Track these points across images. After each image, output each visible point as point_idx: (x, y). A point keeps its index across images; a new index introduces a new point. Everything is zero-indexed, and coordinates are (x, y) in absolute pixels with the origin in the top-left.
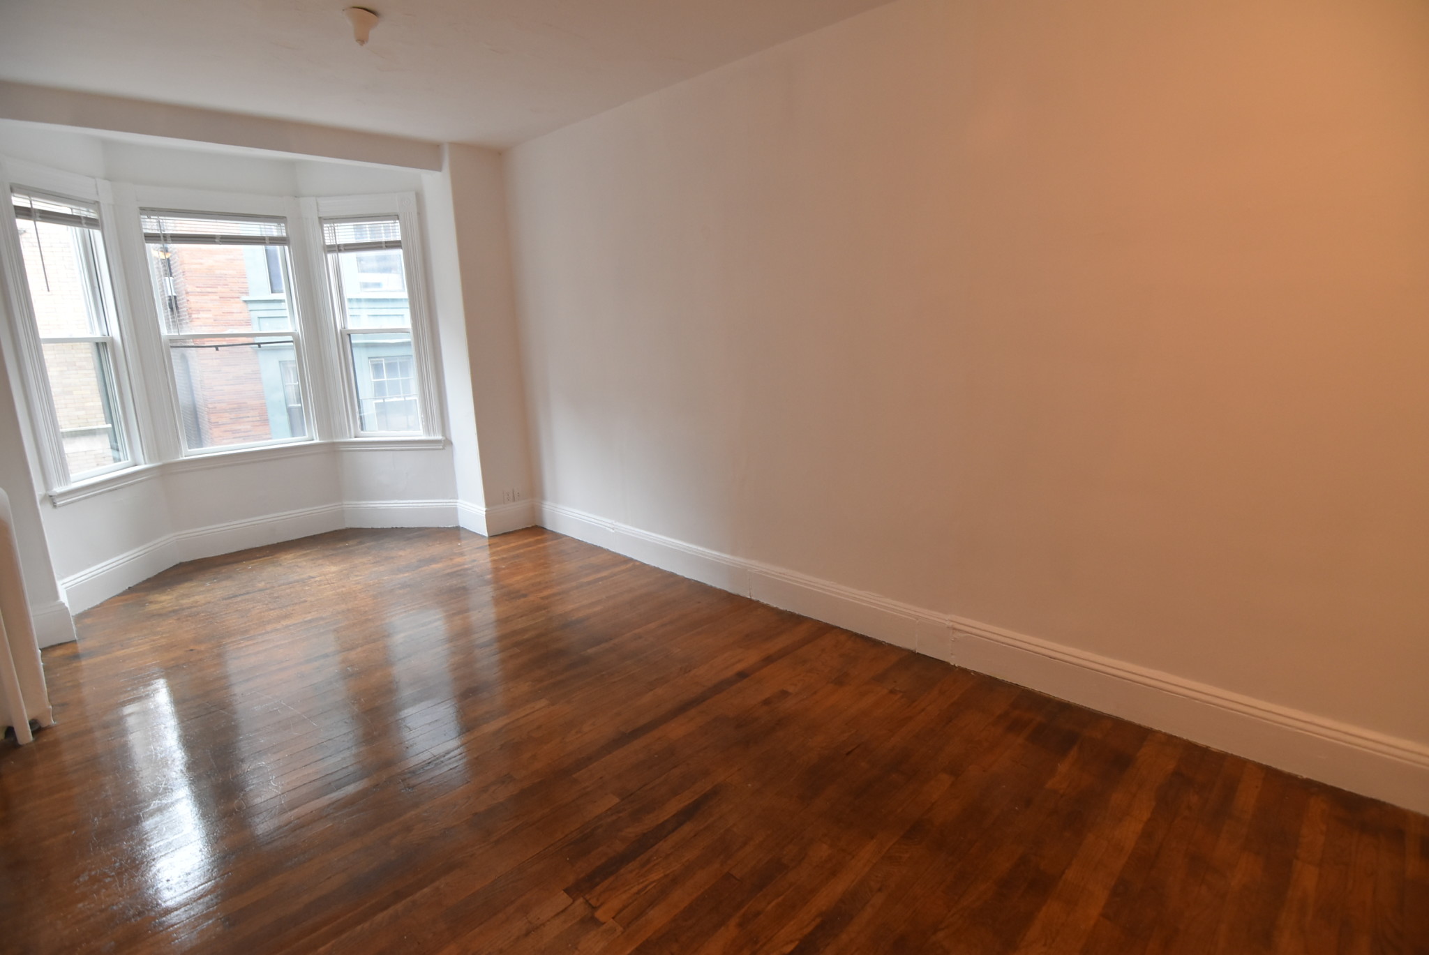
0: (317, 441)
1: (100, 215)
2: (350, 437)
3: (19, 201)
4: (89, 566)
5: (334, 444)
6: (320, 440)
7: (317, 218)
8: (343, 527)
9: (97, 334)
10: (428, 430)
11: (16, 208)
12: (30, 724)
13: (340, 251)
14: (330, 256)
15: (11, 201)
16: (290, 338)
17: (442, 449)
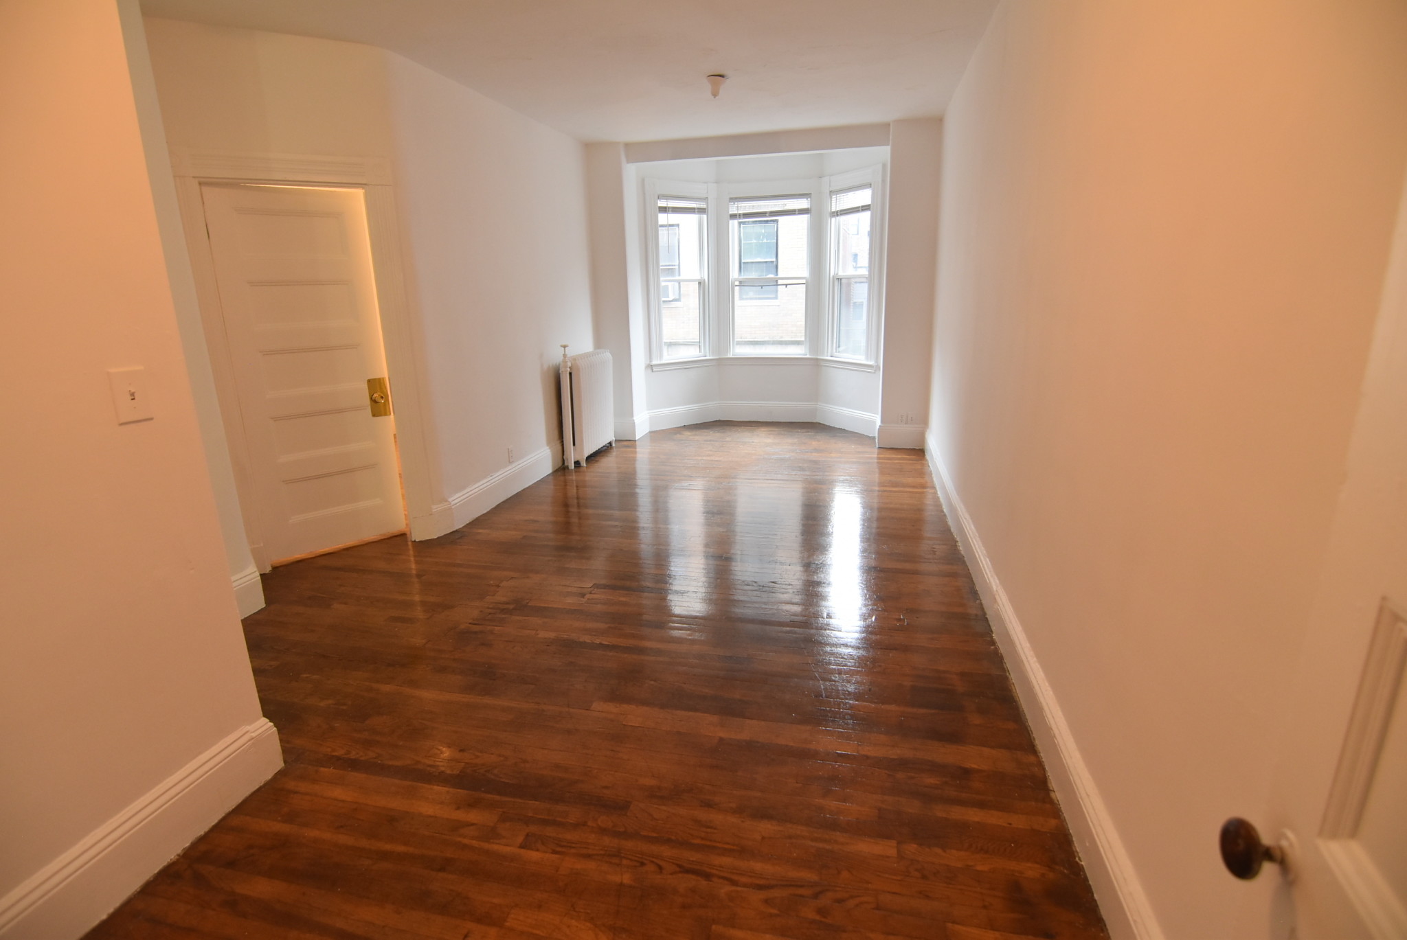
0: (808, 356)
1: (708, 206)
2: (827, 356)
3: (662, 203)
4: (665, 407)
5: (817, 359)
6: (810, 355)
7: (828, 192)
8: (815, 421)
9: (698, 277)
10: (867, 359)
11: (660, 207)
12: (575, 463)
13: (838, 215)
14: (833, 219)
15: (657, 203)
16: (804, 281)
17: (874, 373)
